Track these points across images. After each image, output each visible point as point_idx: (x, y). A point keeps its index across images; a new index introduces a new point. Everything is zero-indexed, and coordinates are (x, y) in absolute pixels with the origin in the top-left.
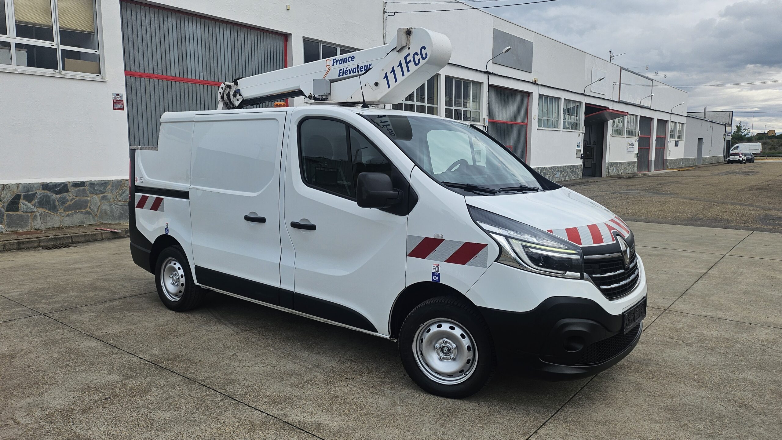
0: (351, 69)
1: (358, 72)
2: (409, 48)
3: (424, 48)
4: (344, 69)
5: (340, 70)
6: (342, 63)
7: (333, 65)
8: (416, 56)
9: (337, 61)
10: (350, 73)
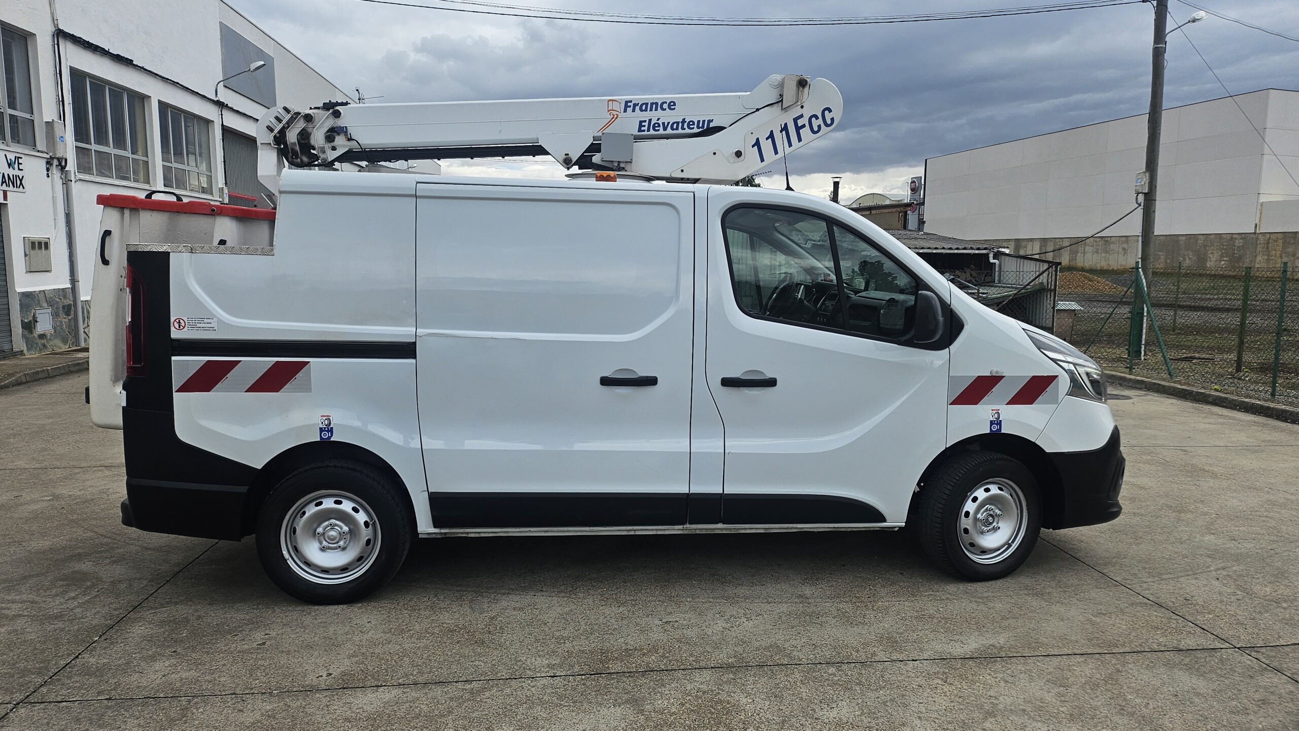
0: (669, 123)
1: (683, 128)
2: (802, 107)
3: (830, 110)
4: (650, 120)
5: (641, 122)
6: (646, 110)
7: (625, 111)
8: (813, 119)
9: (635, 105)
10: (665, 129)
